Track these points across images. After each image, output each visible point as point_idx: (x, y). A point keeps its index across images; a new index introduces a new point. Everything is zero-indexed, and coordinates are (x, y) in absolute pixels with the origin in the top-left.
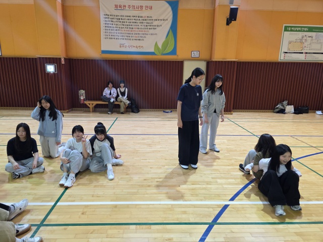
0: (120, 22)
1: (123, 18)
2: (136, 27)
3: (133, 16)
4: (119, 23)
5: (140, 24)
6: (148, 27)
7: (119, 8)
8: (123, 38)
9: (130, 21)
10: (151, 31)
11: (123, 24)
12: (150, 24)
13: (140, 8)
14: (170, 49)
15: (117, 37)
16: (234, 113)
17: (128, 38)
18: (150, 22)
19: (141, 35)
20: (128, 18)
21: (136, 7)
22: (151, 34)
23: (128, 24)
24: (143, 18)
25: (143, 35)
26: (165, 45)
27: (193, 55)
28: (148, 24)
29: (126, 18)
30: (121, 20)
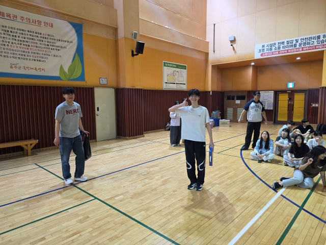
0: (10, 35)
1: (13, 30)
2: (33, 45)
3: (28, 31)
4: (8, 37)
5: (39, 42)
6: (51, 47)
7: (6, 17)
8: (15, 56)
9: (24, 36)
10: (54, 52)
11: (14, 38)
12: (51, 44)
13: (37, 23)
14: (77, 74)
15: (6, 54)
16: (145, 135)
17: (23, 57)
18: (51, 41)
19: (41, 56)
20: (22, 32)
21: (31, 21)
22: (54, 56)
23: (22, 39)
24: (42, 36)
25: (43, 56)
26: (72, 69)
27: (101, 81)
28: (49, 44)
29: (19, 31)
30: (10, 33)
